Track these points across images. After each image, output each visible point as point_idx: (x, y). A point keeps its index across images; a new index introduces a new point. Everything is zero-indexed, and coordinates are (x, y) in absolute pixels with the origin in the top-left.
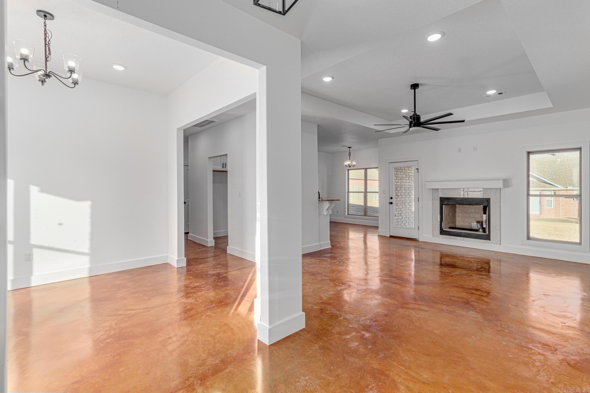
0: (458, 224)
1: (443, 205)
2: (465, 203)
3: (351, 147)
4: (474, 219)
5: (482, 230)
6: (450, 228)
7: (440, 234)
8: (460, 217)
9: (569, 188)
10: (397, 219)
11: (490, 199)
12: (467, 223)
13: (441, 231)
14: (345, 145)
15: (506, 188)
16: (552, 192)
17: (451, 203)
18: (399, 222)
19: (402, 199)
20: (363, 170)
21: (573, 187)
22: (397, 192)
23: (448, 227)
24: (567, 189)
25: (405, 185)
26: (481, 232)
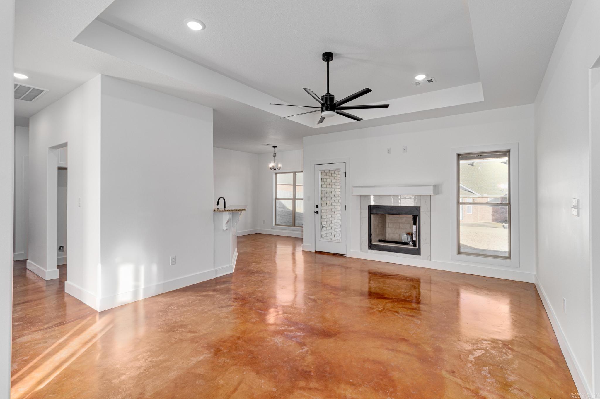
0: (389, 236)
1: (372, 215)
2: (395, 212)
3: (276, 147)
4: (404, 230)
5: (412, 243)
6: (380, 241)
7: (369, 249)
8: (390, 228)
9: (485, 195)
10: (325, 231)
11: (420, 207)
12: (397, 235)
13: (370, 245)
14: (268, 144)
15: (436, 195)
16: (472, 199)
17: (380, 213)
18: (328, 233)
19: (331, 207)
20: (292, 174)
21: (488, 195)
22: (326, 199)
23: (377, 240)
24: (483, 196)
25: (334, 191)
26: (410, 246)
